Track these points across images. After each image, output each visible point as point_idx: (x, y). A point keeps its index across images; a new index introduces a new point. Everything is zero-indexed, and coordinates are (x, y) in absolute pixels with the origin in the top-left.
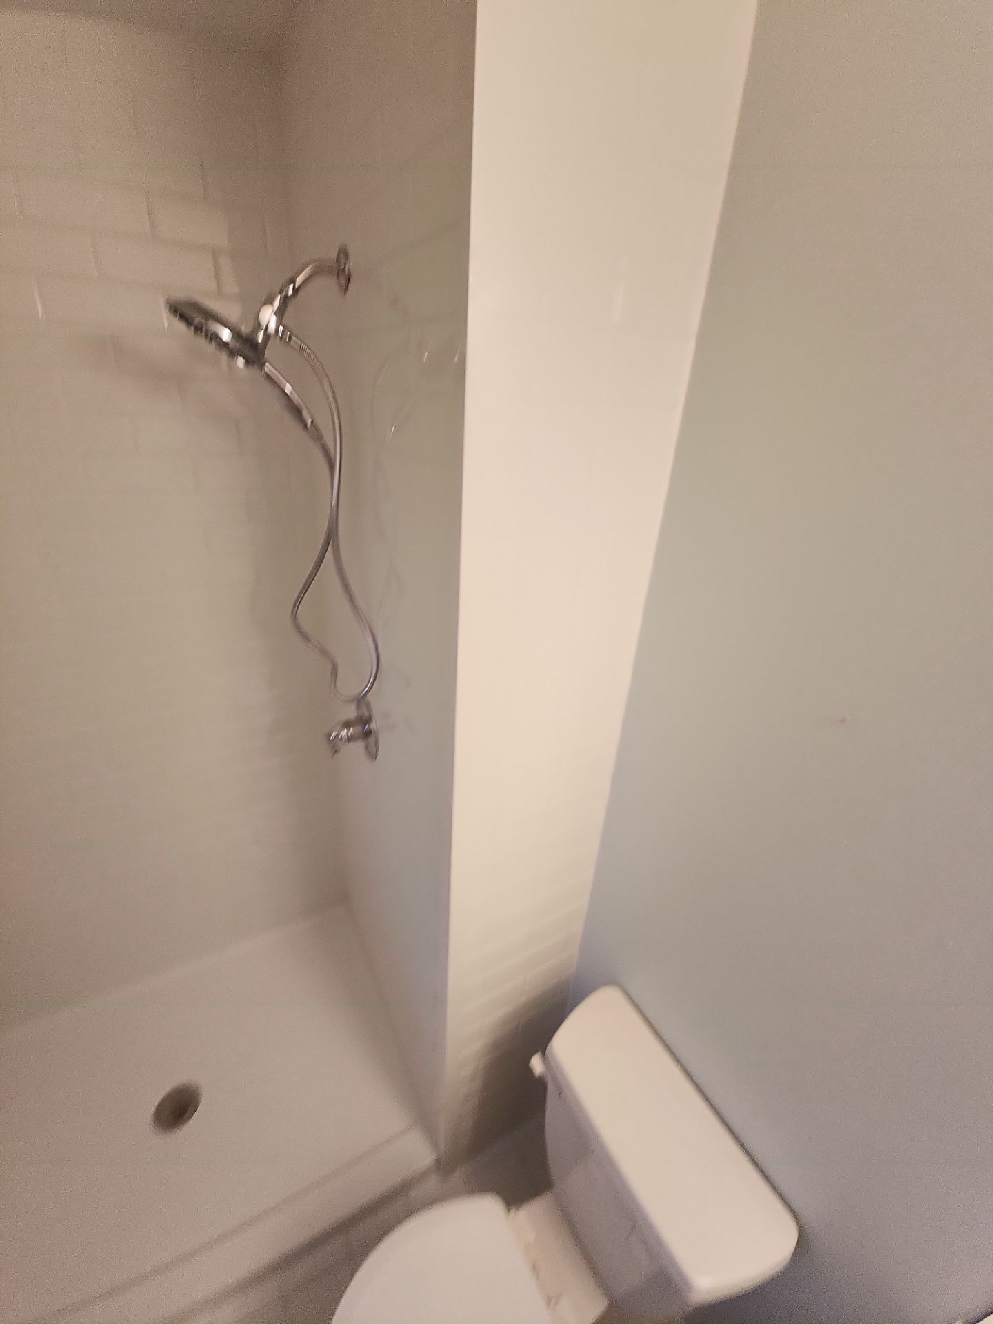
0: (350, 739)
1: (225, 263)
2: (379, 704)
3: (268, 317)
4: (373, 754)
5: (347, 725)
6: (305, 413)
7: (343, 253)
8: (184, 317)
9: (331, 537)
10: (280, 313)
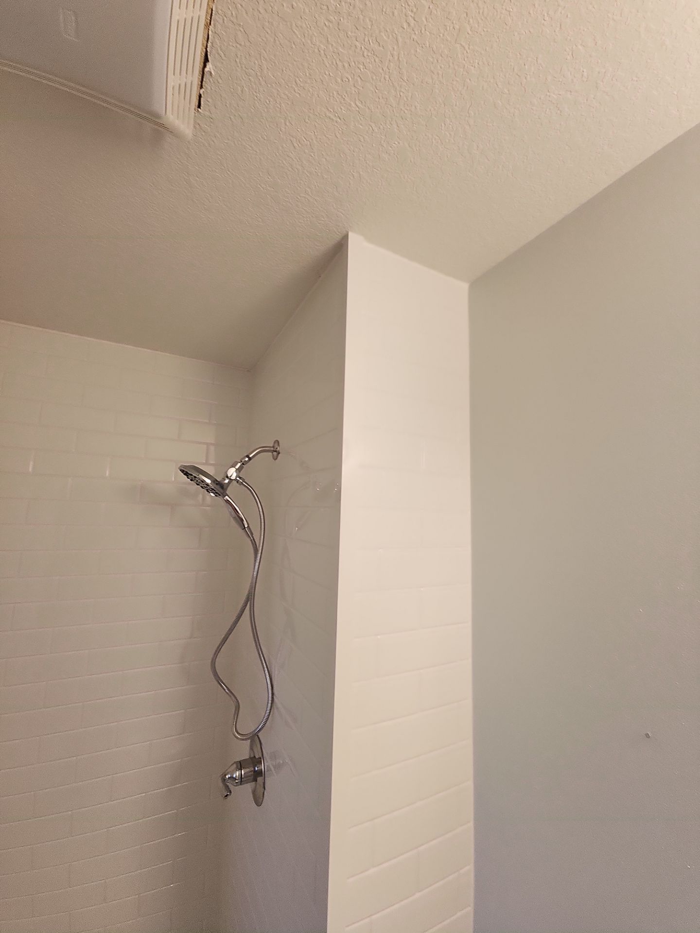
0: (242, 781)
1: (212, 448)
2: (271, 743)
3: (232, 473)
4: (258, 801)
5: (240, 765)
6: (245, 522)
7: (277, 442)
8: (186, 474)
9: (250, 598)
10: (239, 470)
